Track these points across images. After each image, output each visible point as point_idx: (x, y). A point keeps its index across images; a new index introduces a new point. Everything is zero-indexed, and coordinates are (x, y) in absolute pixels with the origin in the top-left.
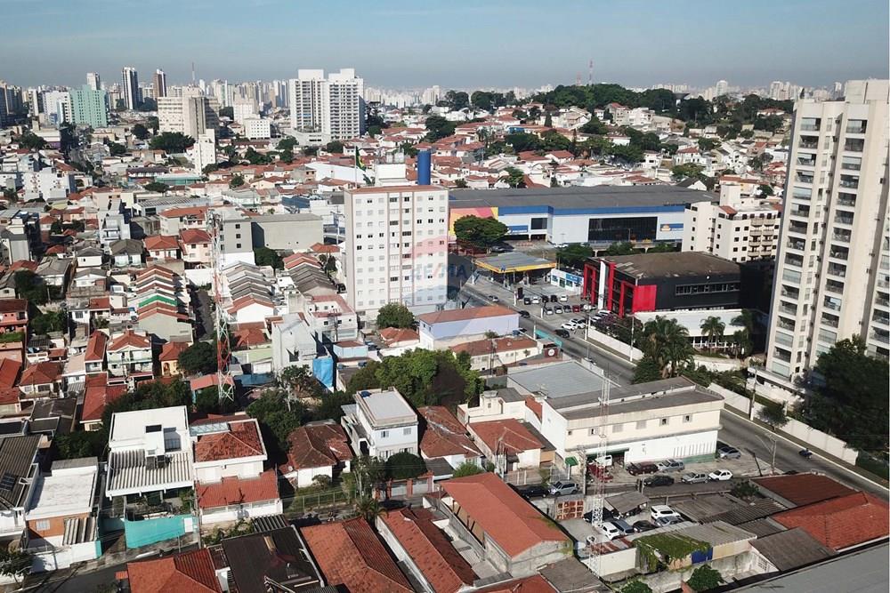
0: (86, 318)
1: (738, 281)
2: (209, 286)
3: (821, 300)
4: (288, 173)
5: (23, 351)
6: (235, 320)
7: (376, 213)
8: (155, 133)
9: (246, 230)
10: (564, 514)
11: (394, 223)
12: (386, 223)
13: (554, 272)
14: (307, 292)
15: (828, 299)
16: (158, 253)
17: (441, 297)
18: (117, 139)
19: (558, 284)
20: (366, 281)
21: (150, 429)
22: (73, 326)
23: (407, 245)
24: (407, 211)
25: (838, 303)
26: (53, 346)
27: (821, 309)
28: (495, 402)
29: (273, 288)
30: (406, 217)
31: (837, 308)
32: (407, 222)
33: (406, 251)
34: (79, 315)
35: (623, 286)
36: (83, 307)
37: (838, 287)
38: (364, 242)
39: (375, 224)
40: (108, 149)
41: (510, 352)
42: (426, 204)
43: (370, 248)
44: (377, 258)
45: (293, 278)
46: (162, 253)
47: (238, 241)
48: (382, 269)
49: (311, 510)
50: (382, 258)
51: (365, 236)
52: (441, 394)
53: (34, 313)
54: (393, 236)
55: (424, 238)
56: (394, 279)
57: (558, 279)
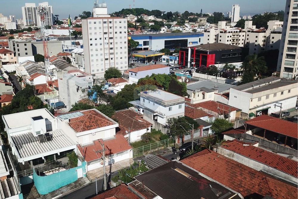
1: (241, 52)
2: (15, 72)
4: (33, 34)
6: (33, 84)
7: (98, 28)
9: (29, 47)
11: (105, 33)
12: (102, 33)
13: (163, 57)
14: (65, 69)
17: (126, 67)
19: (165, 61)
20: (95, 60)
21: (35, 119)
23: (111, 43)
28: (201, 93)
30: (111, 30)
32: (111, 33)
33: (111, 46)
35: (201, 56)
38: (93, 42)
39: (98, 33)
42: (118, 25)
43: (96, 45)
44: (99, 50)
45: (55, 65)
47: (26, 51)
48: (101, 55)
49: (147, 154)
50: (101, 49)
51: (93, 39)
54: (105, 39)
55: (118, 40)
56: (107, 59)
57: (166, 59)
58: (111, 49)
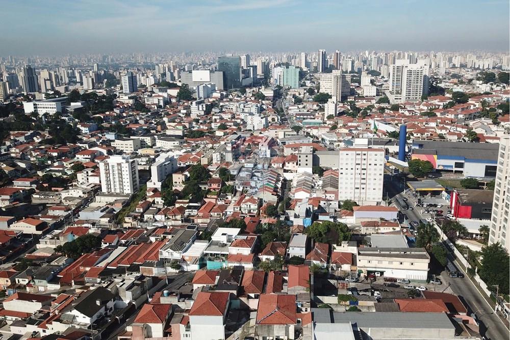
0: (241, 189)
2: (291, 181)
4: (359, 124)
5: (216, 199)
6: (294, 197)
7: (350, 159)
8: (318, 92)
9: (310, 158)
10: (341, 287)
11: (359, 164)
12: (354, 164)
13: (443, 193)
14: (325, 189)
16: (274, 165)
17: (379, 199)
18: (300, 94)
19: (445, 198)
20: (344, 188)
21: (223, 234)
22: (236, 191)
23: (364, 174)
24: (365, 159)
26: (227, 198)
28: (346, 245)
29: (315, 185)
30: (364, 162)
32: (364, 164)
33: (363, 177)
34: (239, 187)
35: (458, 205)
36: (240, 185)
38: (344, 171)
39: (349, 164)
40: (293, 100)
41: (386, 228)
42: (374, 157)
43: (347, 174)
44: (349, 179)
45: (323, 181)
46: (276, 165)
47: (307, 162)
48: (351, 183)
50: (352, 179)
51: (344, 169)
52: (329, 239)
53: (224, 184)
54: (358, 169)
55: (372, 172)
56: (357, 188)
58: (363, 179)
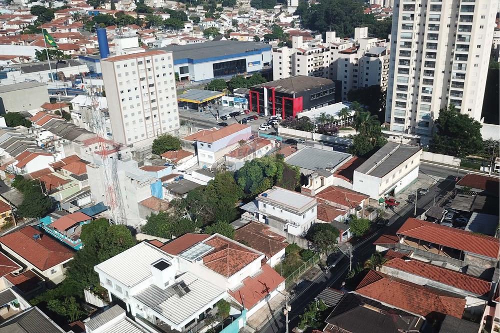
3: (420, 89)
6: (25, 171)
7: (130, 73)
11: (142, 79)
12: (138, 80)
13: (224, 98)
14: (76, 139)
15: (424, 89)
19: (228, 105)
20: (131, 123)
23: (152, 93)
24: (150, 69)
25: (430, 90)
27: (421, 94)
28: (319, 179)
30: (150, 74)
31: (429, 92)
32: (150, 78)
33: (153, 97)
35: (283, 100)
37: (431, 82)
38: (126, 95)
39: (131, 81)
42: (160, 64)
43: (130, 99)
44: (135, 106)
48: (139, 113)
51: (126, 91)
54: (143, 88)
55: (162, 87)
56: (147, 118)
57: (228, 102)
58: (153, 101)
